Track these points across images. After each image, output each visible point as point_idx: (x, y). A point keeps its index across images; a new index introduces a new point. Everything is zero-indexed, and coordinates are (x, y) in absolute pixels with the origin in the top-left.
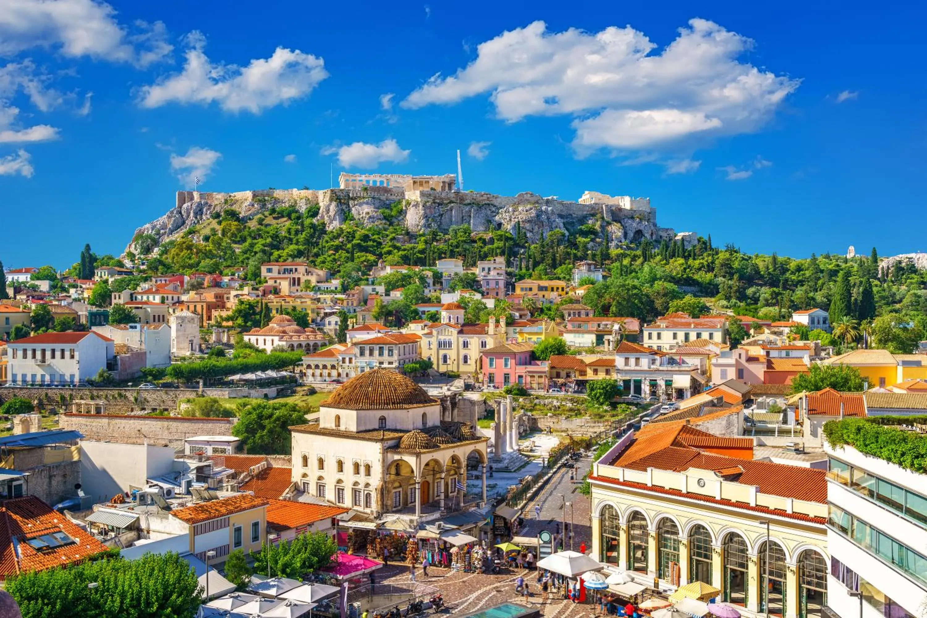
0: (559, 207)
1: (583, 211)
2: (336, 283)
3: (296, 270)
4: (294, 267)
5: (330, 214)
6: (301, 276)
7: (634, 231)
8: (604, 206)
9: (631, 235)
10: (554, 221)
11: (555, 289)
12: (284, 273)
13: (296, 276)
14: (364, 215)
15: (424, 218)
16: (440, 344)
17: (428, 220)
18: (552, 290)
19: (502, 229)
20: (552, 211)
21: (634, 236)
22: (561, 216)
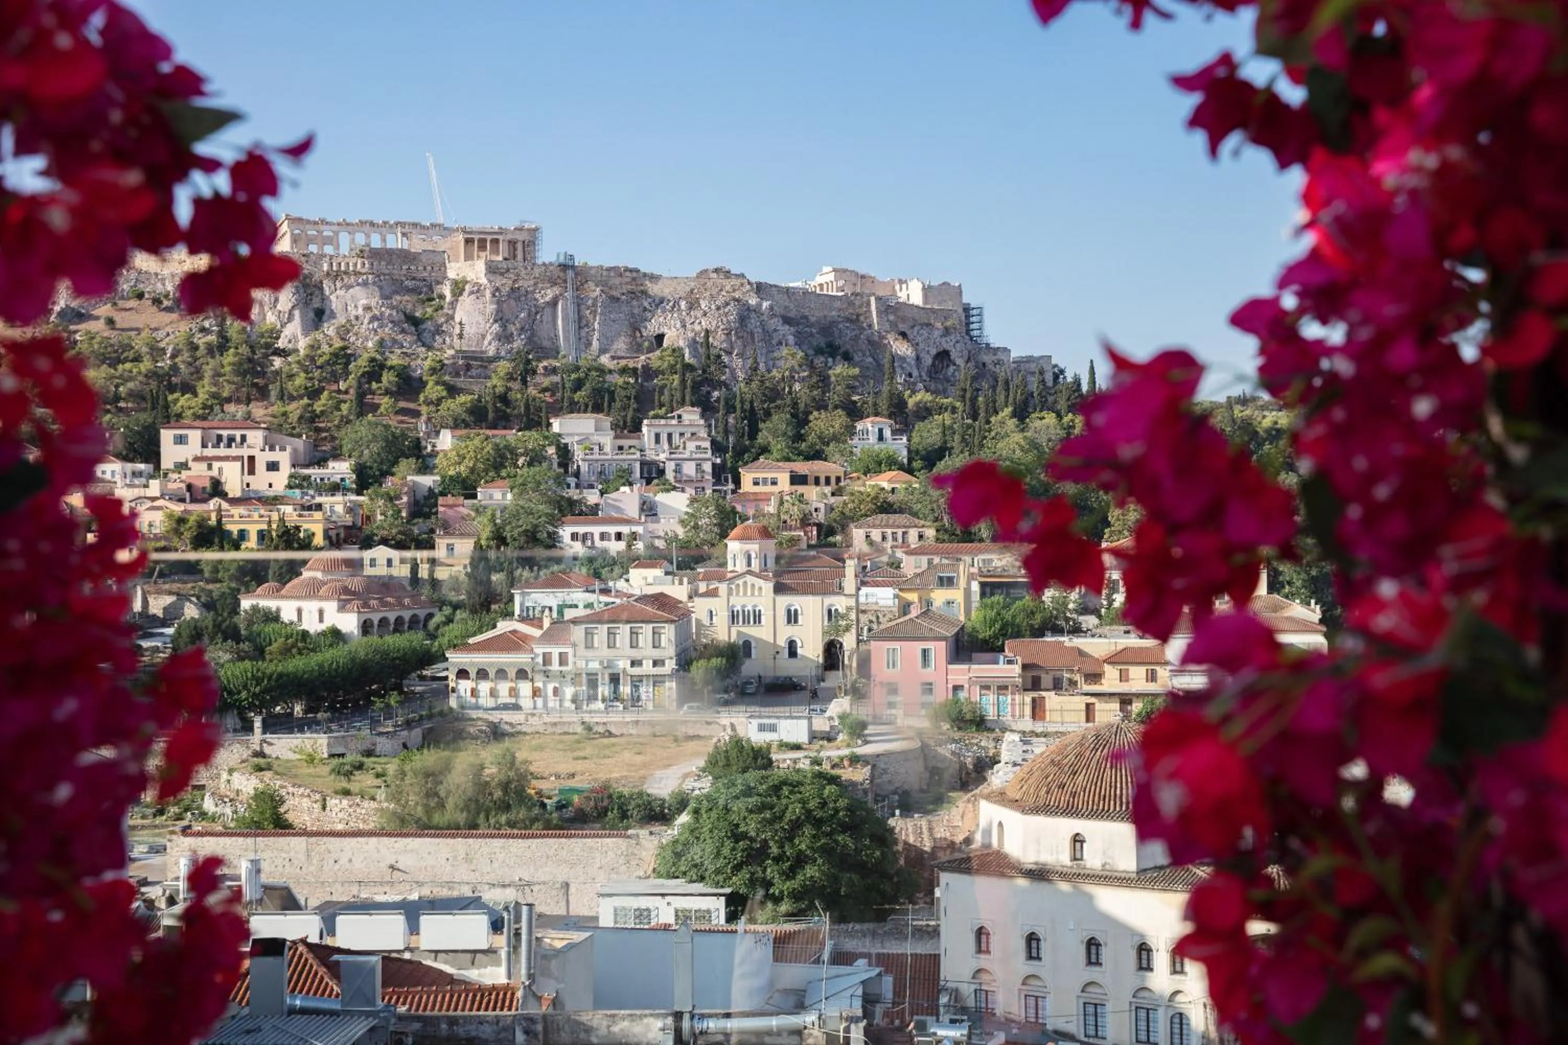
0: (783, 300)
1: (831, 310)
2: (340, 469)
3: (243, 438)
4: (238, 434)
5: (279, 307)
6: (255, 452)
7: (934, 352)
8: (873, 299)
9: (928, 361)
10: (775, 330)
11: (822, 480)
12: (217, 445)
13: (245, 452)
14: (360, 311)
15: (496, 321)
16: (733, 617)
17: (504, 327)
18: (817, 482)
19: (665, 345)
20: (771, 308)
21: (933, 365)
22: (787, 321)
